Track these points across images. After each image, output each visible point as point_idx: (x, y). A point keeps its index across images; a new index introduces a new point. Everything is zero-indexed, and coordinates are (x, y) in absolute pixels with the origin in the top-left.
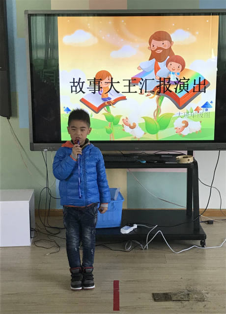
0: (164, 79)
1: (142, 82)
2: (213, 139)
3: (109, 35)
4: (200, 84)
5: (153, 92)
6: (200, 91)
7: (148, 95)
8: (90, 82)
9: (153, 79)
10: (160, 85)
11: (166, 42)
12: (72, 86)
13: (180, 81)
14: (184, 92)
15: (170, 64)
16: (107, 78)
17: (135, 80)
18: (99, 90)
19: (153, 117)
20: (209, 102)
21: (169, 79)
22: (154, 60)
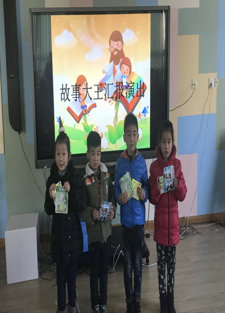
0: (119, 83)
1: (106, 87)
2: (149, 147)
3: (84, 36)
4: (140, 88)
5: (112, 98)
6: (141, 96)
7: (110, 102)
8: (73, 88)
9: (112, 84)
10: (117, 90)
11: (119, 42)
12: (61, 94)
13: (128, 85)
14: (131, 97)
15: (122, 67)
16: (84, 84)
17: (101, 85)
18: (79, 97)
19: (113, 126)
20: (146, 107)
22: (112, 62)
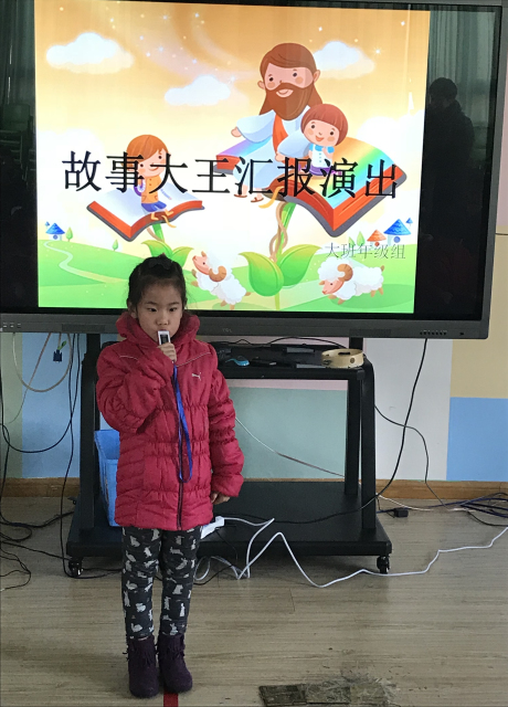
1: (243, 167)
2: (411, 311)
3: (161, 49)
4: (381, 177)
6: (381, 194)
7: (256, 200)
8: (114, 163)
9: (270, 161)
10: (287, 176)
11: (302, 71)
12: (67, 172)
13: (334, 168)
14: (344, 196)
15: (309, 125)
16: (157, 154)
17: (225, 161)
18: (135, 184)
19: (268, 255)
20: (404, 221)
21: (309, 161)
22: (272, 114)
